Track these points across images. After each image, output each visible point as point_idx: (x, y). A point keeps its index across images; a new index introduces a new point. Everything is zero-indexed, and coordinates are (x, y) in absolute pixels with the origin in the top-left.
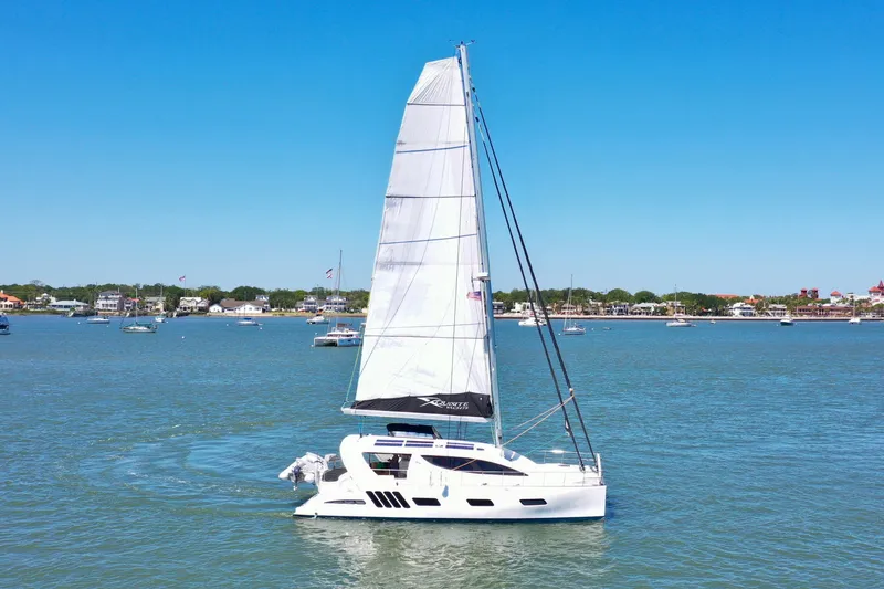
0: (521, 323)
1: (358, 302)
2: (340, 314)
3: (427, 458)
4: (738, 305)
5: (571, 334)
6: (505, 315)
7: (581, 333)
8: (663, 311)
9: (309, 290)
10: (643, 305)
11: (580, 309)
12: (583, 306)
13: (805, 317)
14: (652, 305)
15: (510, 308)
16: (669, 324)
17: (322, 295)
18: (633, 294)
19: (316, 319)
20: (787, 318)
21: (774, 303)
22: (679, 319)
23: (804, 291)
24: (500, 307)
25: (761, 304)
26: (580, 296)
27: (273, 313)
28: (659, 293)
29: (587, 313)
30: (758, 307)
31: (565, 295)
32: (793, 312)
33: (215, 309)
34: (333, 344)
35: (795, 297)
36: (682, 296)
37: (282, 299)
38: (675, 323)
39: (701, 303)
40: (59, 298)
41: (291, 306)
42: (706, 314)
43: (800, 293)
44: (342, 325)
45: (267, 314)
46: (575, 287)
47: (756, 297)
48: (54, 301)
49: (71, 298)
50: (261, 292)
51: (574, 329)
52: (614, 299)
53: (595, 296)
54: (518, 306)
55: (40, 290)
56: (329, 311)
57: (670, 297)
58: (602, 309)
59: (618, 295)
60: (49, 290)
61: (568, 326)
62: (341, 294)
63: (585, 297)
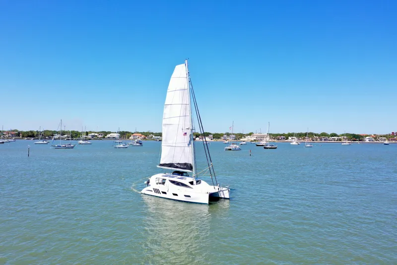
0: (291, 143)
1: (239, 137)
2: (233, 140)
3: (170, 180)
4: (368, 137)
5: (308, 147)
6: (286, 141)
7: (311, 147)
8: (340, 140)
9: (224, 133)
10: (333, 137)
11: (311, 139)
12: (312, 138)
13: (393, 142)
14: (336, 138)
15: (287, 139)
16: (343, 144)
17: (228, 134)
18: (329, 134)
19: (226, 142)
20: (386, 142)
21: (381, 137)
22: (347, 142)
23: (393, 133)
24: (284, 138)
25: (376, 137)
26: (311, 135)
27: (214, 140)
28: (338, 134)
29: (313, 140)
30: (375, 138)
31: (306, 134)
32: (389, 140)
33: (197, 139)
34: (230, 150)
35: (390, 135)
36: (347, 135)
37: (217, 136)
38: (345, 144)
39: (354, 137)
40: (155, 136)
41: (219, 138)
42: (356, 140)
43: (391, 133)
44: (233, 144)
45: (212, 140)
46: (309, 132)
47: (374, 135)
48: (154, 136)
49: (158, 136)
50: (210, 134)
51: (309, 145)
52: (323, 135)
53: (316, 135)
54: (290, 138)
55: (150, 133)
56: (230, 139)
57: (343, 135)
58: (318, 139)
59: (324, 134)
60: (152, 133)
61: (307, 144)
62: (234, 134)
63: (312, 135)
